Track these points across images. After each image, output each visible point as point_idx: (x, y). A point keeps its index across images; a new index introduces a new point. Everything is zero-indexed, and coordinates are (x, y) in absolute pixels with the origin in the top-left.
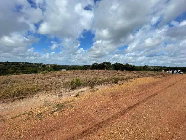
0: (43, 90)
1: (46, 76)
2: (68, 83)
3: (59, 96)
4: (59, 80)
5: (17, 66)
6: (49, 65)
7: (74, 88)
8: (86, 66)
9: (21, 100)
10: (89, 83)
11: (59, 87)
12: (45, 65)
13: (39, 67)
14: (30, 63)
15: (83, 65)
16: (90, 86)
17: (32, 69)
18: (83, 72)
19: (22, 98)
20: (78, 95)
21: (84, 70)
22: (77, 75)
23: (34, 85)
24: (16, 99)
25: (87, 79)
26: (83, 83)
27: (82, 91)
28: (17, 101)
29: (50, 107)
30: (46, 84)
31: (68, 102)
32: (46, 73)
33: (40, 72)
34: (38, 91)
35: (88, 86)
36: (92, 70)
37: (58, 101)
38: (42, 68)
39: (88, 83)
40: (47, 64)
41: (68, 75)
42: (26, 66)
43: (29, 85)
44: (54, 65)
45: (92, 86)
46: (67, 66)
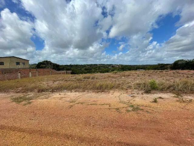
0: (117, 88)
1: (117, 76)
2: (140, 84)
3: (131, 96)
4: (129, 80)
5: (96, 67)
6: (117, 65)
7: (148, 92)
8: (162, 64)
9: (102, 93)
10: (172, 88)
11: (130, 87)
12: (114, 65)
13: (110, 68)
14: (104, 65)
15: (156, 64)
16: (174, 93)
17: (105, 69)
18: (158, 72)
19: (103, 91)
20: (155, 101)
21: (160, 70)
22: (149, 76)
23: (109, 82)
24: (99, 91)
25: (168, 82)
26: (161, 87)
27: (160, 98)
28: (100, 93)
29: (125, 105)
30: (118, 82)
31: (143, 105)
32: (116, 73)
33: (110, 72)
34: (112, 88)
35: (170, 92)
36: (174, 71)
37: (131, 101)
38: (112, 68)
39: (169, 88)
40: (116, 65)
41: (138, 76)
42: (101, 67)
43: (106, 82)
44: (122, 66)
45: (178, 94)
46: (134, 65)
